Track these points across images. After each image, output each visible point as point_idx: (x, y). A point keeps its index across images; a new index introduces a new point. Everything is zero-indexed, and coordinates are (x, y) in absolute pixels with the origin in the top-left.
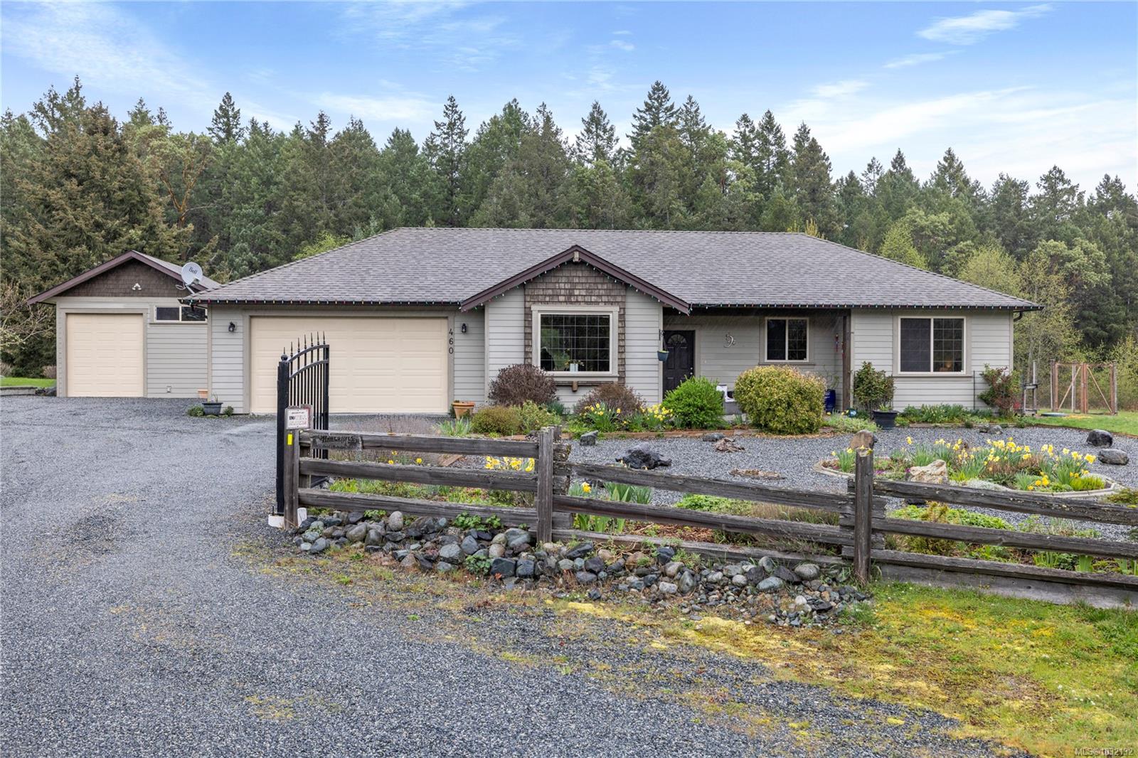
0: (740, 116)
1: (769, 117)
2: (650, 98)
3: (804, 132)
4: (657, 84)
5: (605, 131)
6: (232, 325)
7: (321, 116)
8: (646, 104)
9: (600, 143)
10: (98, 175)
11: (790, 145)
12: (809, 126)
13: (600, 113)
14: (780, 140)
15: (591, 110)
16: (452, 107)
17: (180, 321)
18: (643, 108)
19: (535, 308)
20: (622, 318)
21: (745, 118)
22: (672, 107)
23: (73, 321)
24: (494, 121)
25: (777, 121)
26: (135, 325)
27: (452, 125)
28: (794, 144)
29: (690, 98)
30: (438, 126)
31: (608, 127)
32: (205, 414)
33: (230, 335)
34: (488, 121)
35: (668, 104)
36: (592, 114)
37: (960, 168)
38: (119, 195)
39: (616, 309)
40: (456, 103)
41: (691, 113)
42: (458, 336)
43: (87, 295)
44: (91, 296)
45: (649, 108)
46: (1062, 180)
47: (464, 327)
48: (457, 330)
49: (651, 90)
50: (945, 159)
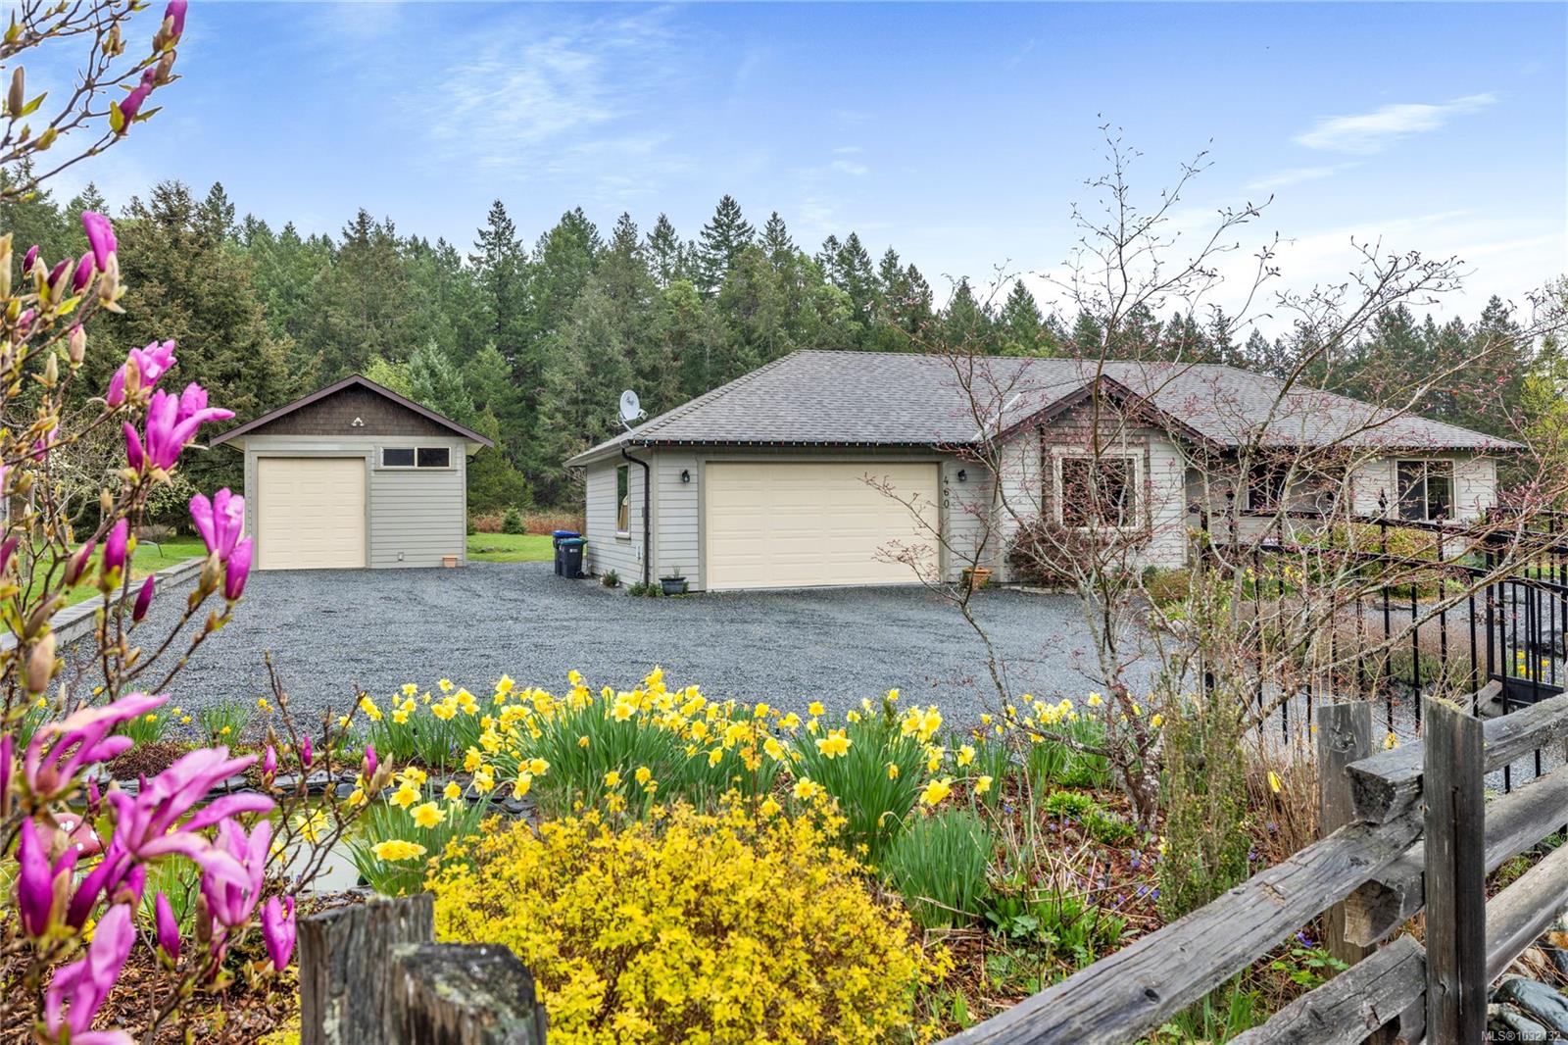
0: (826, 238)
1: (854, 239)
2: (719, 213)
3: (891, 259)
4: (727, 199)
5: (672, 248)
6: (685, 474)
7: (362, 216)
8: (715, 220)
9: (668, 261)
10: (181, 276)
11: (876, 270)
12: (897, 252)
13: (669, 228)
14: (866, 265)
15: (657, 223)
16: (498, 214)
17: (416, 466)
18: (712, 224)
19: (1055, 450)
20: (1147, 460)
21: (832, 239)
22: (744, 224)
23: (264, 466)
24: (557, 233)
25: (863, 245)
26: (355, 470)
27: (498, 235)
28: (880, 270)
29: (775, 215)
30: (483, 235)
31: (676, 245)
32: (667, 594)
33: (680, 488)
34: (549, 232)
35: (739, 222)
36: (658, 230)
37: (1031, 300)
38: (209, 302)
39: (1140, 451)
40: (505, 208)
41: (776, 230)
42: (953, 485)
43: (288, 433)
44: (295, 433)
45: (718, 224)
46: (1147, 315)
47: (961, 474)
48: (952, 478)
49: (719, 204)
50: (1016, 292)
